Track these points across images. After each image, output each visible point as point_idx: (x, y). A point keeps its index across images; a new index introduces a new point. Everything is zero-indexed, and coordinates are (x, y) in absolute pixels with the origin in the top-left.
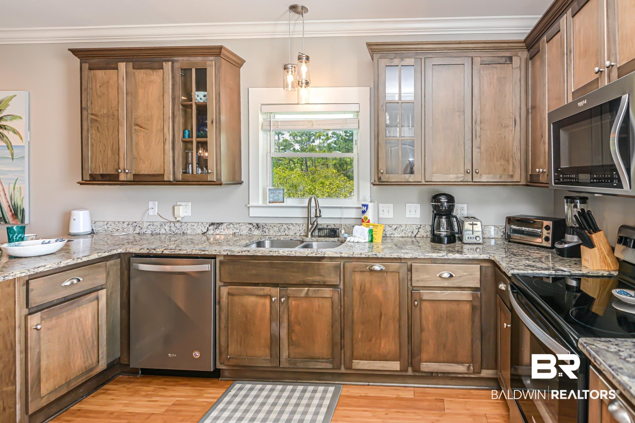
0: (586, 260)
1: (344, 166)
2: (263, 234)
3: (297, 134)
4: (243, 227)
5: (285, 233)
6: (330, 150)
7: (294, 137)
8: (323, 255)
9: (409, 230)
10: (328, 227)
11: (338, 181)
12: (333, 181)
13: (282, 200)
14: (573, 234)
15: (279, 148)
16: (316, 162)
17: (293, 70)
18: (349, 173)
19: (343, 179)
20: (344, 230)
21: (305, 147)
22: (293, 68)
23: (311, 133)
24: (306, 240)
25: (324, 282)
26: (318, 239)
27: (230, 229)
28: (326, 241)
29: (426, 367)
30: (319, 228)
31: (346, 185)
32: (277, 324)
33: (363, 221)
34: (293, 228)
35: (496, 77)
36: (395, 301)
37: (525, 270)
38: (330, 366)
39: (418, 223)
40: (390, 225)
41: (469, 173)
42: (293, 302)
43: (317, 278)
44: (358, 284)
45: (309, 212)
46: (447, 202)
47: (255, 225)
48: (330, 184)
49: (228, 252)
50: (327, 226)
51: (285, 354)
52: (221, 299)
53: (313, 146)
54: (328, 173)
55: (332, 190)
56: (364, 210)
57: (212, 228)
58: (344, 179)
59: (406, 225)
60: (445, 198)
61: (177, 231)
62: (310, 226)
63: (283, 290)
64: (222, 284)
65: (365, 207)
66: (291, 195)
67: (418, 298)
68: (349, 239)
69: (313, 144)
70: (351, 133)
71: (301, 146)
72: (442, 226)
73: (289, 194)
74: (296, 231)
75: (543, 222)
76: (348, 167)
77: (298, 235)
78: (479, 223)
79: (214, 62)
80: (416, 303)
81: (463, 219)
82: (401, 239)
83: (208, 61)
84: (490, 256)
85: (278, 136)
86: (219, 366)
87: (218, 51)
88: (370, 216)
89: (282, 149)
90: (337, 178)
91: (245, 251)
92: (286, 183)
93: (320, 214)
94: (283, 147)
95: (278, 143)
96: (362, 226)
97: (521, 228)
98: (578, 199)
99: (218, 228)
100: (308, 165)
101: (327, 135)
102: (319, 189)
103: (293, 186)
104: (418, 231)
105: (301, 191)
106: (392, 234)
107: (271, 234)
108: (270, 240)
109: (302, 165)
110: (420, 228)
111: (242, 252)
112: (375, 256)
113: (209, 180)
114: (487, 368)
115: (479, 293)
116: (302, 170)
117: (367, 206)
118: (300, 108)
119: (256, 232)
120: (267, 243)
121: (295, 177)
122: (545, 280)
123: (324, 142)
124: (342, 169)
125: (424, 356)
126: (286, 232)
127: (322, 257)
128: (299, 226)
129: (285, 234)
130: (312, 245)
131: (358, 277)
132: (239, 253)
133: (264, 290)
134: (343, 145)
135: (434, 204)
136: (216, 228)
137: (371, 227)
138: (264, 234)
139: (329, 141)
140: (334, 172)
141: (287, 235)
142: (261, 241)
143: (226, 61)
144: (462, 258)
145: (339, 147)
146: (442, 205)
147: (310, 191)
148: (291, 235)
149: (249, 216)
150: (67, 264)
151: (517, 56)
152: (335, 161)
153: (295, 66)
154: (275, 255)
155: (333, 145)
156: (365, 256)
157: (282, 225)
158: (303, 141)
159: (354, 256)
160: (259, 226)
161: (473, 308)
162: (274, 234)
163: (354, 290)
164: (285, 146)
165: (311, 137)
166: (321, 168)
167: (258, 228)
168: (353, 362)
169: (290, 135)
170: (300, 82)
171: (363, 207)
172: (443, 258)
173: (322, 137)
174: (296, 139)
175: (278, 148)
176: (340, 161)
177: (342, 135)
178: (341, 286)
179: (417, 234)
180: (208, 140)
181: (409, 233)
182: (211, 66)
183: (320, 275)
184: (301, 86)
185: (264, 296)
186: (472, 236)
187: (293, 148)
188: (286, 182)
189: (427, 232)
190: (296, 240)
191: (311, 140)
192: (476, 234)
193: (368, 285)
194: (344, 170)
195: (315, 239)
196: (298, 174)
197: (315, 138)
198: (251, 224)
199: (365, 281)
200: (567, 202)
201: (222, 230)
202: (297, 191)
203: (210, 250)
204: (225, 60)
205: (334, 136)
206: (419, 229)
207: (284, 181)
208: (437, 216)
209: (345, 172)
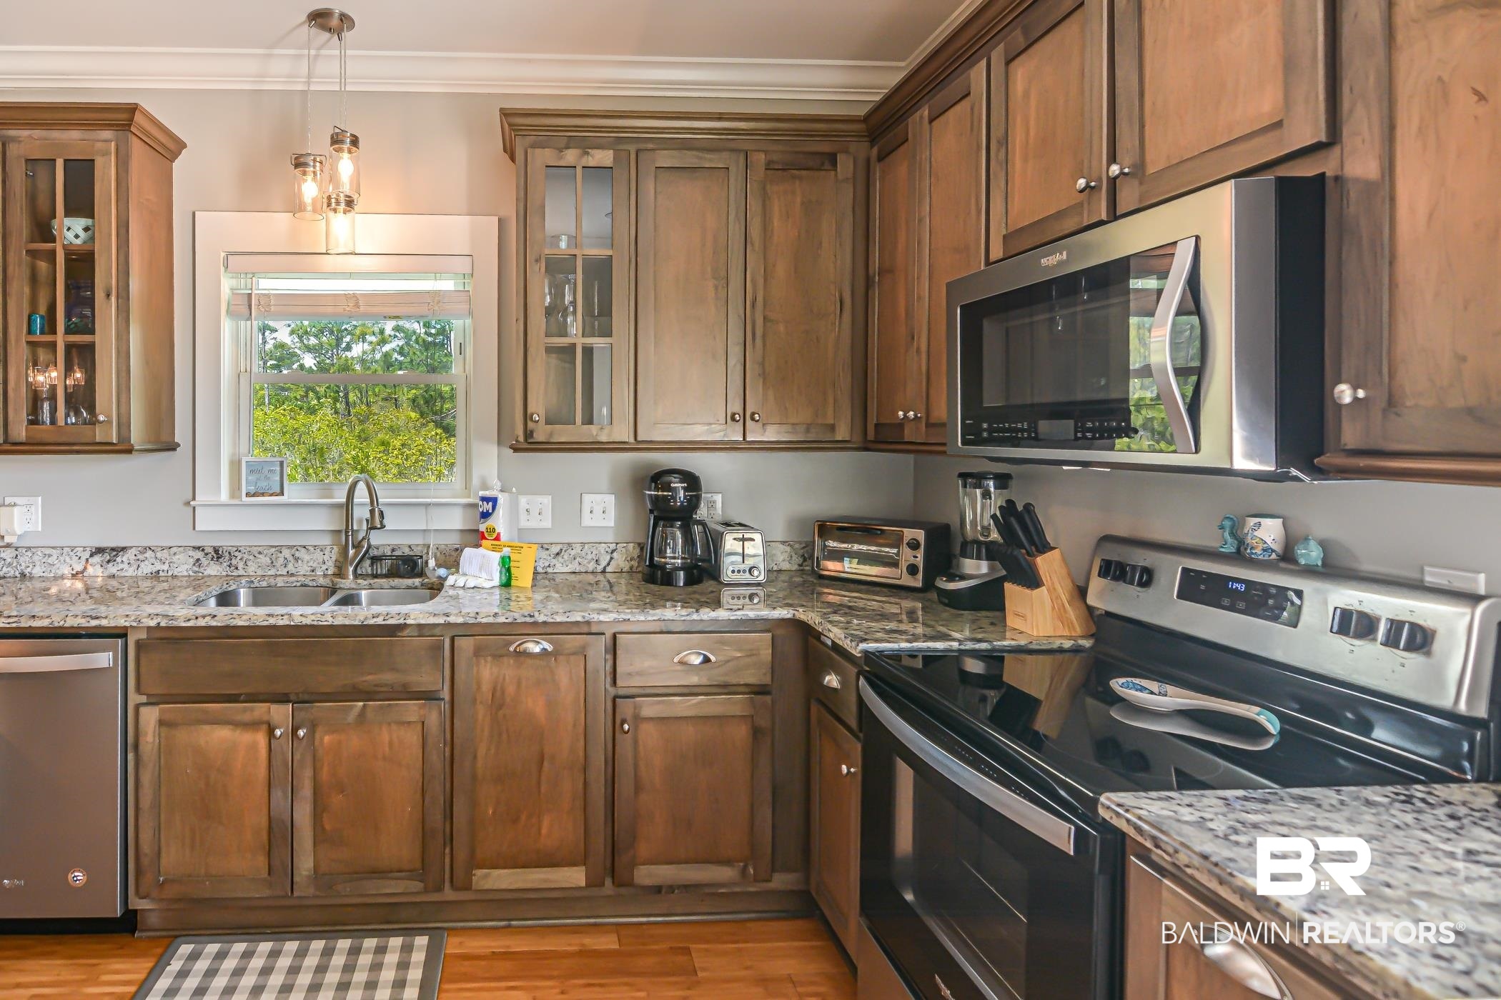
0: (1019, 615)
1: (435, 402)
2: (230, 573)
3: (309, 330)
4: (180, 558)
5: (286, 570)
6: (388, 368)
7: (300, 338)
8: (402, 621)
9: (589, 557)
10: (396, 553)
11: (421, 439)
12: (410, 439)
13: (278, 490)
14: (979, 558)
15: (265, 363)
16: (370, 393)
17: (318, 168)
18: (448, 420)
19: (433, 433)
20: (433, 559)
21: (328, 361)
22: (318, 164)
23: (343, 328)
24: (342, 586)
25: (405, 686)
26: (372, 581)
27: (146, 562)
28: (392, 588)
29: (647, 875)
30: (372, 555)
31: (441, 449)
32: (285, 793)
33: (483, 537)
34: (307, 557)
35: (799, 200)
36: (574, 726)
37: (893, 642)
38: (416, 886)
39: (610, 538)
40: (546, 546)
41: (739, 421)
42: (327, 739)
43: (388, 677)
44: (486, 687)
45: (349, 517)
46: (685, 489)
47: (210, 550)
48: (403, 445)
49: (159, 620)
50: (393, 550)
51: (305, 865)
52: (141, 738)
53: (347, 360)
54: (398, 419)
55: (406, 460)
56: (488, 511)
57: (99, 561)
58: (437, 434)
59: (583, 544)
60: (677, 480)
62: (351, 552)
63: (301, 709)
64: (144, 699)
65: (490, 504)
66: (311, 471)
67: (629, 716)
68: (451, 580)
69: (349, 354)
70: (439, 326)
71: (318, 360)
72: (670, 545)
73: (307, 470)
74: (314, 565)
75: (902, 531)
76: (446, 406)
77: (319, 573)
78: (757, 537)
79: (113, 143)
80: (626, 727)
81: (720, 528)
82: (572, 578)
83: (98, 141)
84: (796, 612)
85: (263, 334)
86: (137, 903)
87: (124, 116)
88: (501, 526)
89: (273, 367)
90: (419, 433)
91: (204, 617)
92: (299, 443)
93: (381, 522)
94: (275, 362)
95: (263, 352)
96: (480, 549)
97: (850, 546)
98: (991, 478)
99: (115, 561)
100: (351, 400)
101: (382, 332)
102: (376, 457)
103: (314, 451)
104: (612, 558)
105: (334, 462)
106: (549, 566)
107: (251, 574)
108: (250, 587)
109: (336, 400)
110: (615, 550)
111: (197, 618)
112: (528, 620)
113: (98, 440)
114: (787, 869)
115: (768, 699)
116: (336, 412)
117: (494, 501)
118: (329, 263)
119: (213, 569)
120: (243, 595)
121: (320, 430)
122: (907, 662)
123: (374, 350)
124: (432, 410)
125: (643, 849)
126: (290, 567)
127: (401, 624)
128: (322, 551)
129: (288, 572)
130: (358, 596)
131: (487, 672)
132: (189, 620)
133: (252, 710)
134: (420, 356)
135: (653, 493)
136: (109, 562)
137: (506, 551)
138: (233, 574)
139: (387, 348)
140: (411, 418)
141: (292, 575)
142: (230, 589)
143: (143, 144)
144: (732, 618)
145: (412, 361)
146: (674, 498)
147: (355, 463)
148: (301, 573)
149: (194, 528)
151: (846, 152)
152: (414, 391)
153: (323, 158)
154: (281, 623)
155: (395, 355)
156: (506, 621)
157: (279, 549)
158: (322, 346)
159: (478, 620)
160: (220, 553)
161: (756, 732)
162: (260, 572)
163: (478, 702)
164: (280, 359)
165: (342, 337)
166: (382, 408)
167: (218, 558)
168: (474, 875)
169: (292, 333)
170: (333, 201)
171: (485, 503)
172: (688, 618)
173: (370, 338)
174: (305, 342)
175: (261, 363)
176: (426, 391)
177: (418, 331)
178: (446, 694)
179: (608, 564)
180: (98, 338)
181: (589, 563)
182: (107, 153)
183: (393, 669)
184: (335, 211)
185: (253, 725)
186: (742, 567)
187: (298, 363)
188: (299, 441)
189: (631, 560)
190: (317, 586)
191: (344, 345)
192: (750, 562)
193: (511, 689)
194: (435, 413)
195: (365, 583)
196: (327, 422)
197: (351, 340)
198: (199, 548)
199: (504, 679)
200: (965, 486)
201: (125, 566)
202: (323, 462)
203: (111, 616)
204: (139, 141)
205: (398, 334)
206: (612, 553)
207: (293, 438)
208: (661, 523)
209: (438, 418)
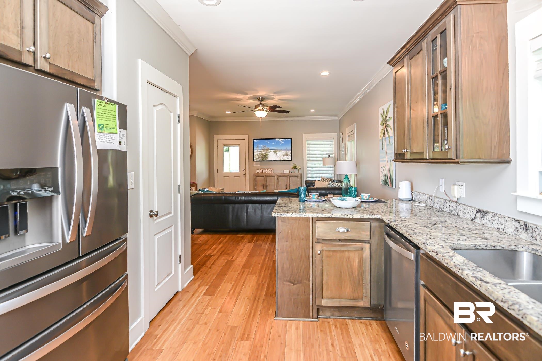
61: (454, 211)
150: (337, 217)
